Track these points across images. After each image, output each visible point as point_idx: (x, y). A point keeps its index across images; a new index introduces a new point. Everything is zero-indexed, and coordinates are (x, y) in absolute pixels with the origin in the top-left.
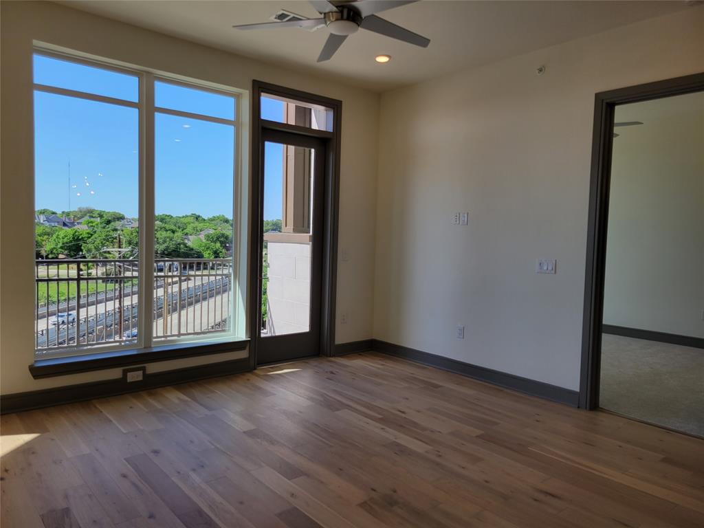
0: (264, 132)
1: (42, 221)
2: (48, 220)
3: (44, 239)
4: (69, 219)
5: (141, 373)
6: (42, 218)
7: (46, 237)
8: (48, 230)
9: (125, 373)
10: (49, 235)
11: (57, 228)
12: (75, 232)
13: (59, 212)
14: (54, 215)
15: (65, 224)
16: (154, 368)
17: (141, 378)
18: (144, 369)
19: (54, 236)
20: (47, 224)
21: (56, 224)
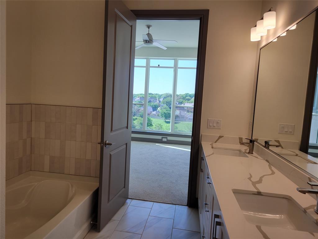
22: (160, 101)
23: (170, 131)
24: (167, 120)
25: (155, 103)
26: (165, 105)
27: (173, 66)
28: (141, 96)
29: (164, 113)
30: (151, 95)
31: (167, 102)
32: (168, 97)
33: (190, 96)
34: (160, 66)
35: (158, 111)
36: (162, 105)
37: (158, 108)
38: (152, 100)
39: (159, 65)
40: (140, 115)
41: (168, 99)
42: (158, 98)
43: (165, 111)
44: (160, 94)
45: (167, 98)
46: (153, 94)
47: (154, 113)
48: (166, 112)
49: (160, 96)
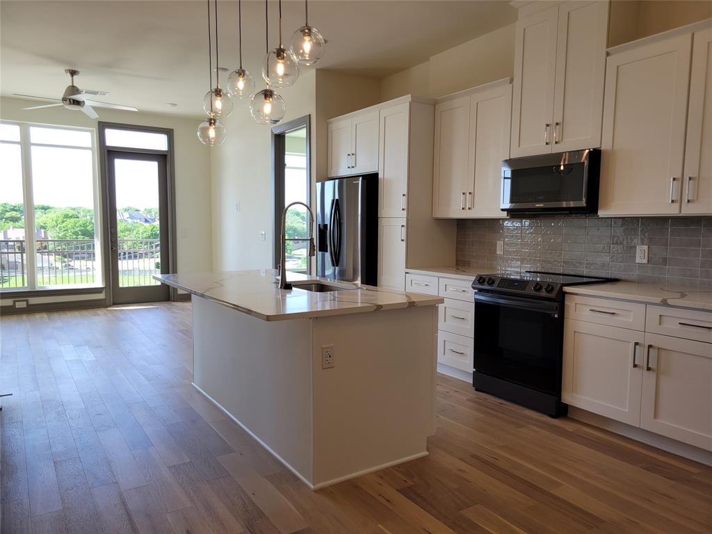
0: (108, 156)
1: (125, 219)
2: (131, 217)
3: (126, 234)
4: (151, 215)
5: (25, 303)
6: (126, 215)
7: (127, 233)
8: (130, 226)
9: (14, 302)
10: (130, 231)
11: (138, 224)
12: (153, 228)
13: (142, 209)
14: (136, 212)
15: (146, 221)
16: (34, 301)
17: (25, 306)
18: (27, 301)
19: (135, 232)
20: (130, 221)
21: (138, 221)
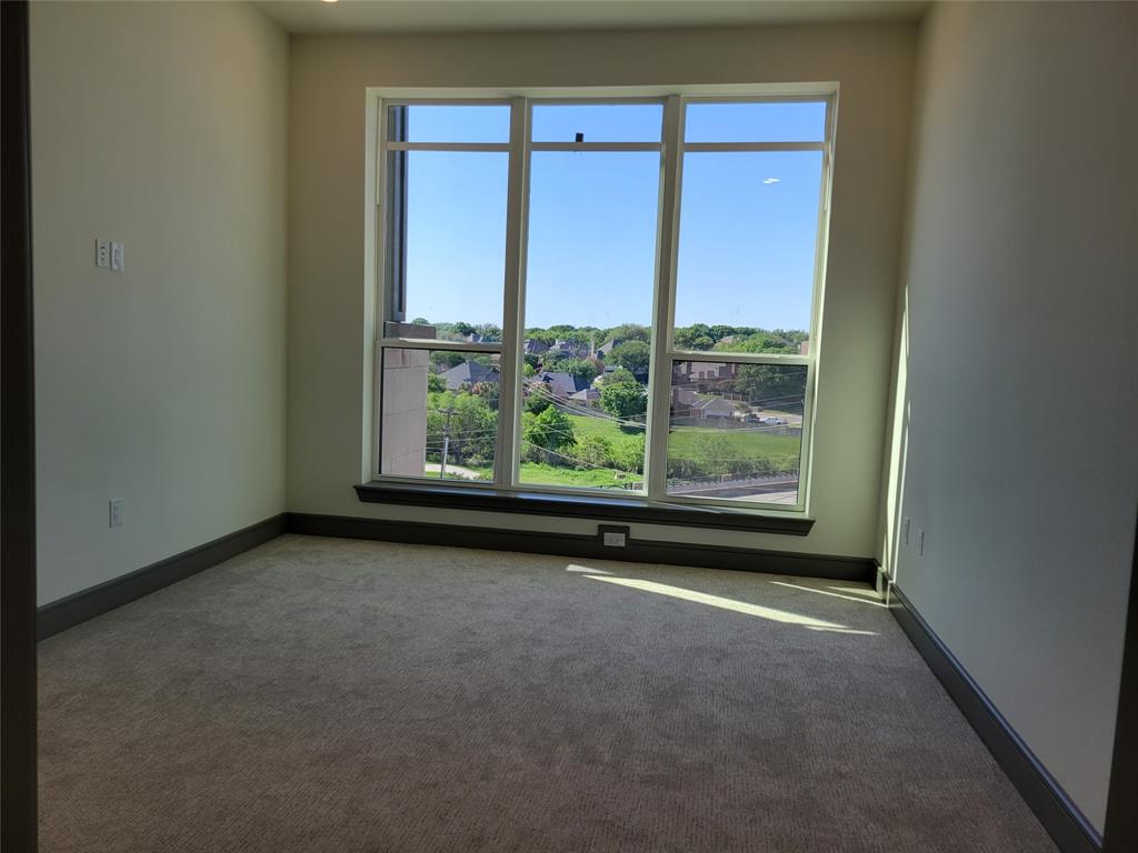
22: (601, 355)
23: (644, 492)
24: (627, 424)
25: (584, 363)
26: (621, 367)
27: (659, 140)
28: (532, 336)
29: (617, 395)
30: (567, 334)
31: (626, 357)
32: (630, 338)
33: (708, 334)
34: (585, 140)
35: (596, 390)
36: (610, 368)
37: (596, 380)
38: (572, 350)
39: (579, 137)
40: (530, 405)
41: (633, 346)
42: (596, 344)
43: (619, 388)
44: (602, 327)
45: (627, 342)
46: (577, 327)
47: (582, 395)
48: (625, 392)
49: (602, 337)
